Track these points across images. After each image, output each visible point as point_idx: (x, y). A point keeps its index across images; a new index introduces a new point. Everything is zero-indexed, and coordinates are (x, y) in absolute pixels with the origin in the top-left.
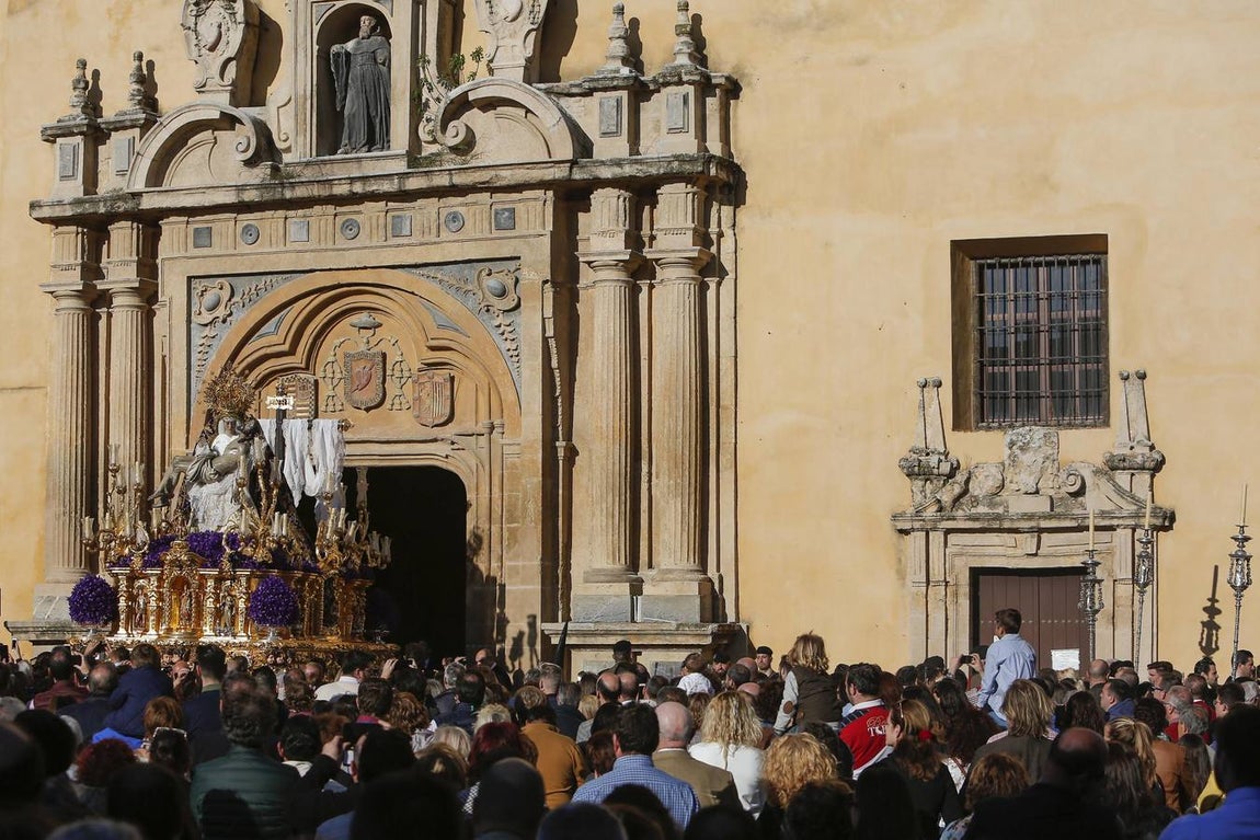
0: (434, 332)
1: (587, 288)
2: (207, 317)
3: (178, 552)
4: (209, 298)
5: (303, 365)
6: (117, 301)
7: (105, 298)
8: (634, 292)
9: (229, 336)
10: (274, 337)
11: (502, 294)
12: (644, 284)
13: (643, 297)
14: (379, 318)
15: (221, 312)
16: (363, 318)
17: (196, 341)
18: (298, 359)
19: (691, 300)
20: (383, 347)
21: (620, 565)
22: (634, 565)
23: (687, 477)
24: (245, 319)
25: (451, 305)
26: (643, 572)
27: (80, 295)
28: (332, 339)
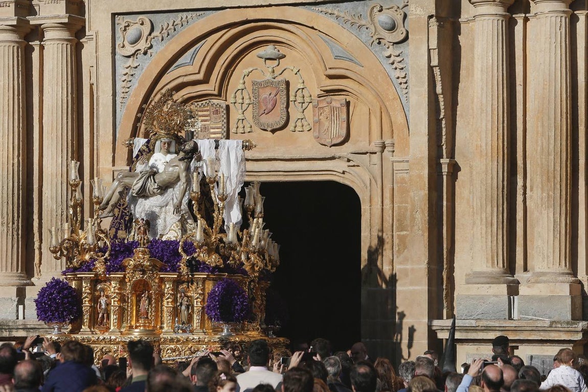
0: (332, 62)
1: (468, 21)
2: (130, 50)
3: (141, 257)
4: (132, 32)
5: (216, 92)
6: (48, 35)
7: (37, 33)
8: (510, 25)
9: (150, 66)
10: (190, 67)
11: (392, 28)
12: (519, 18)
13: (519, 29)
14: (283, 50)
15: (142, 45)
16: (269, 50)
17: (120, 70)
18: (211, 87)
19: (561, 33)
20: (286, 76)
21: (499, 268)
22: (511, 268)
23: (559, 191)
24: (163, 51)
25: (347, 38)
26: (519, 275)
27: (14, 29)
28: (242, 69)
